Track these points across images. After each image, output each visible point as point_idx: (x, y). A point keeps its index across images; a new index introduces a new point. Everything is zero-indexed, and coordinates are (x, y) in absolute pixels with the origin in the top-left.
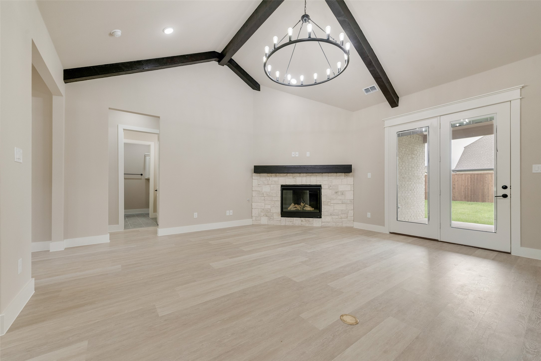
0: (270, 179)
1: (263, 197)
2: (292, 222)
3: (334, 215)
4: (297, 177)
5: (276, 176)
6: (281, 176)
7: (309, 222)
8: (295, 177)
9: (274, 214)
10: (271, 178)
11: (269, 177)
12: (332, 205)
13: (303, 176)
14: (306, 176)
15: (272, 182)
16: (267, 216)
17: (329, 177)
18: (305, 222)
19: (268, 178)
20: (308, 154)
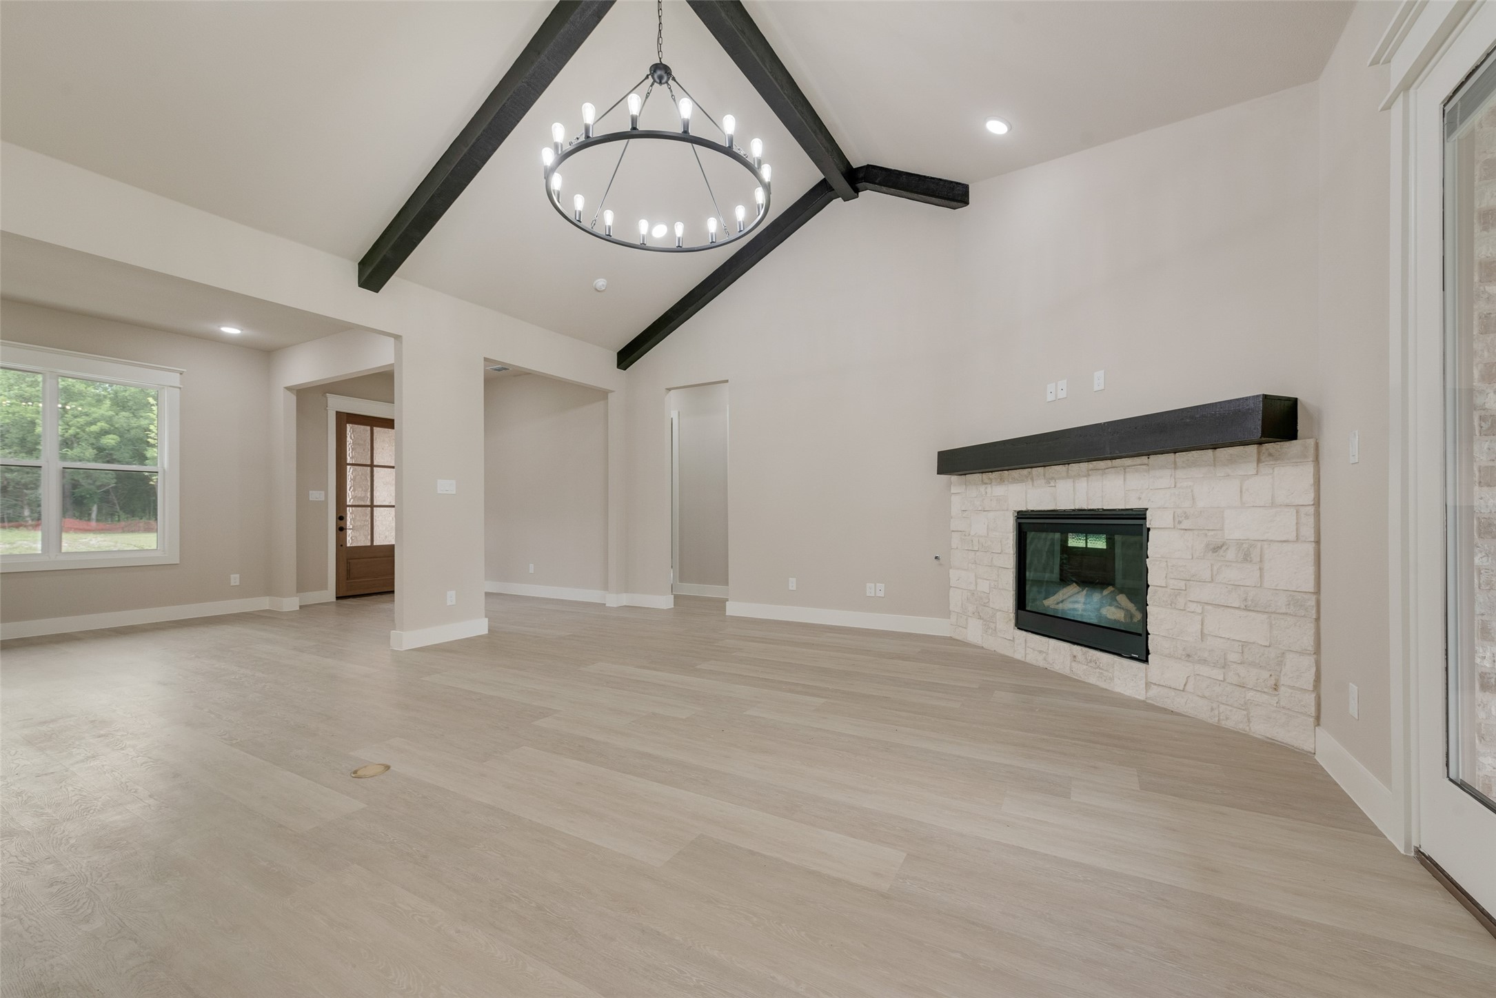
0: (986, 493)
1: (973, 553)
2: (1044, 654)
3: (1204, 661)
4: (1059, 479)
5: (1002, 480)
6: (1015, 481)
7: (1098, 670)
8: (1052, 478)
9: (998, 613)
10: (989, 490)
11: (986, 484)
12: (1192, 607)
13: (1079, 476)
14: (1089, 475)
15: (991, 500)
16: (980, 618)
17: (1180, 474)
18: (1085, 667)
19: (982, 489)
20: (1099, 380)
